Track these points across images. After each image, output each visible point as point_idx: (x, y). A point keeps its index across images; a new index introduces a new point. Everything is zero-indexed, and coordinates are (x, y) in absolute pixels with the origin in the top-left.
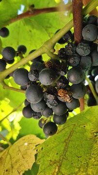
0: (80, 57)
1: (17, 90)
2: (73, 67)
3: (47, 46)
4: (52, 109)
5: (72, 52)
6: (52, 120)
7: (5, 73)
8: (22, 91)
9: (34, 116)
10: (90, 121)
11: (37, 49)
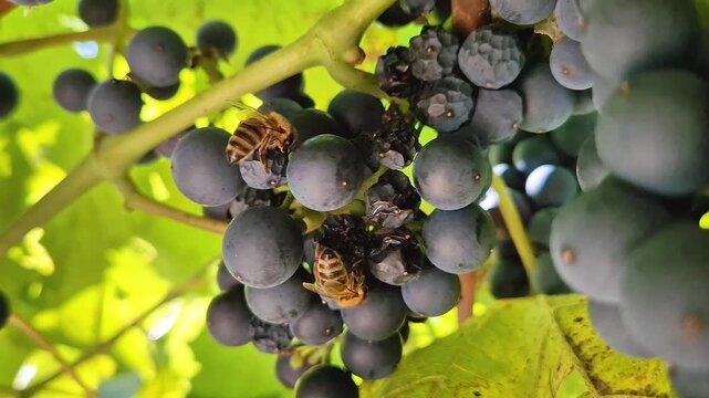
0: (475, 92)
1: (188, 217)
2: (441, 133)
3: (328, 36)
4: (337, 312)
5: (440, 70)
6: (337, 360)
7: (139, 142)
8: (209, 224)
9: (257, 338)
10: (501, 368)
11: (284, 43)
